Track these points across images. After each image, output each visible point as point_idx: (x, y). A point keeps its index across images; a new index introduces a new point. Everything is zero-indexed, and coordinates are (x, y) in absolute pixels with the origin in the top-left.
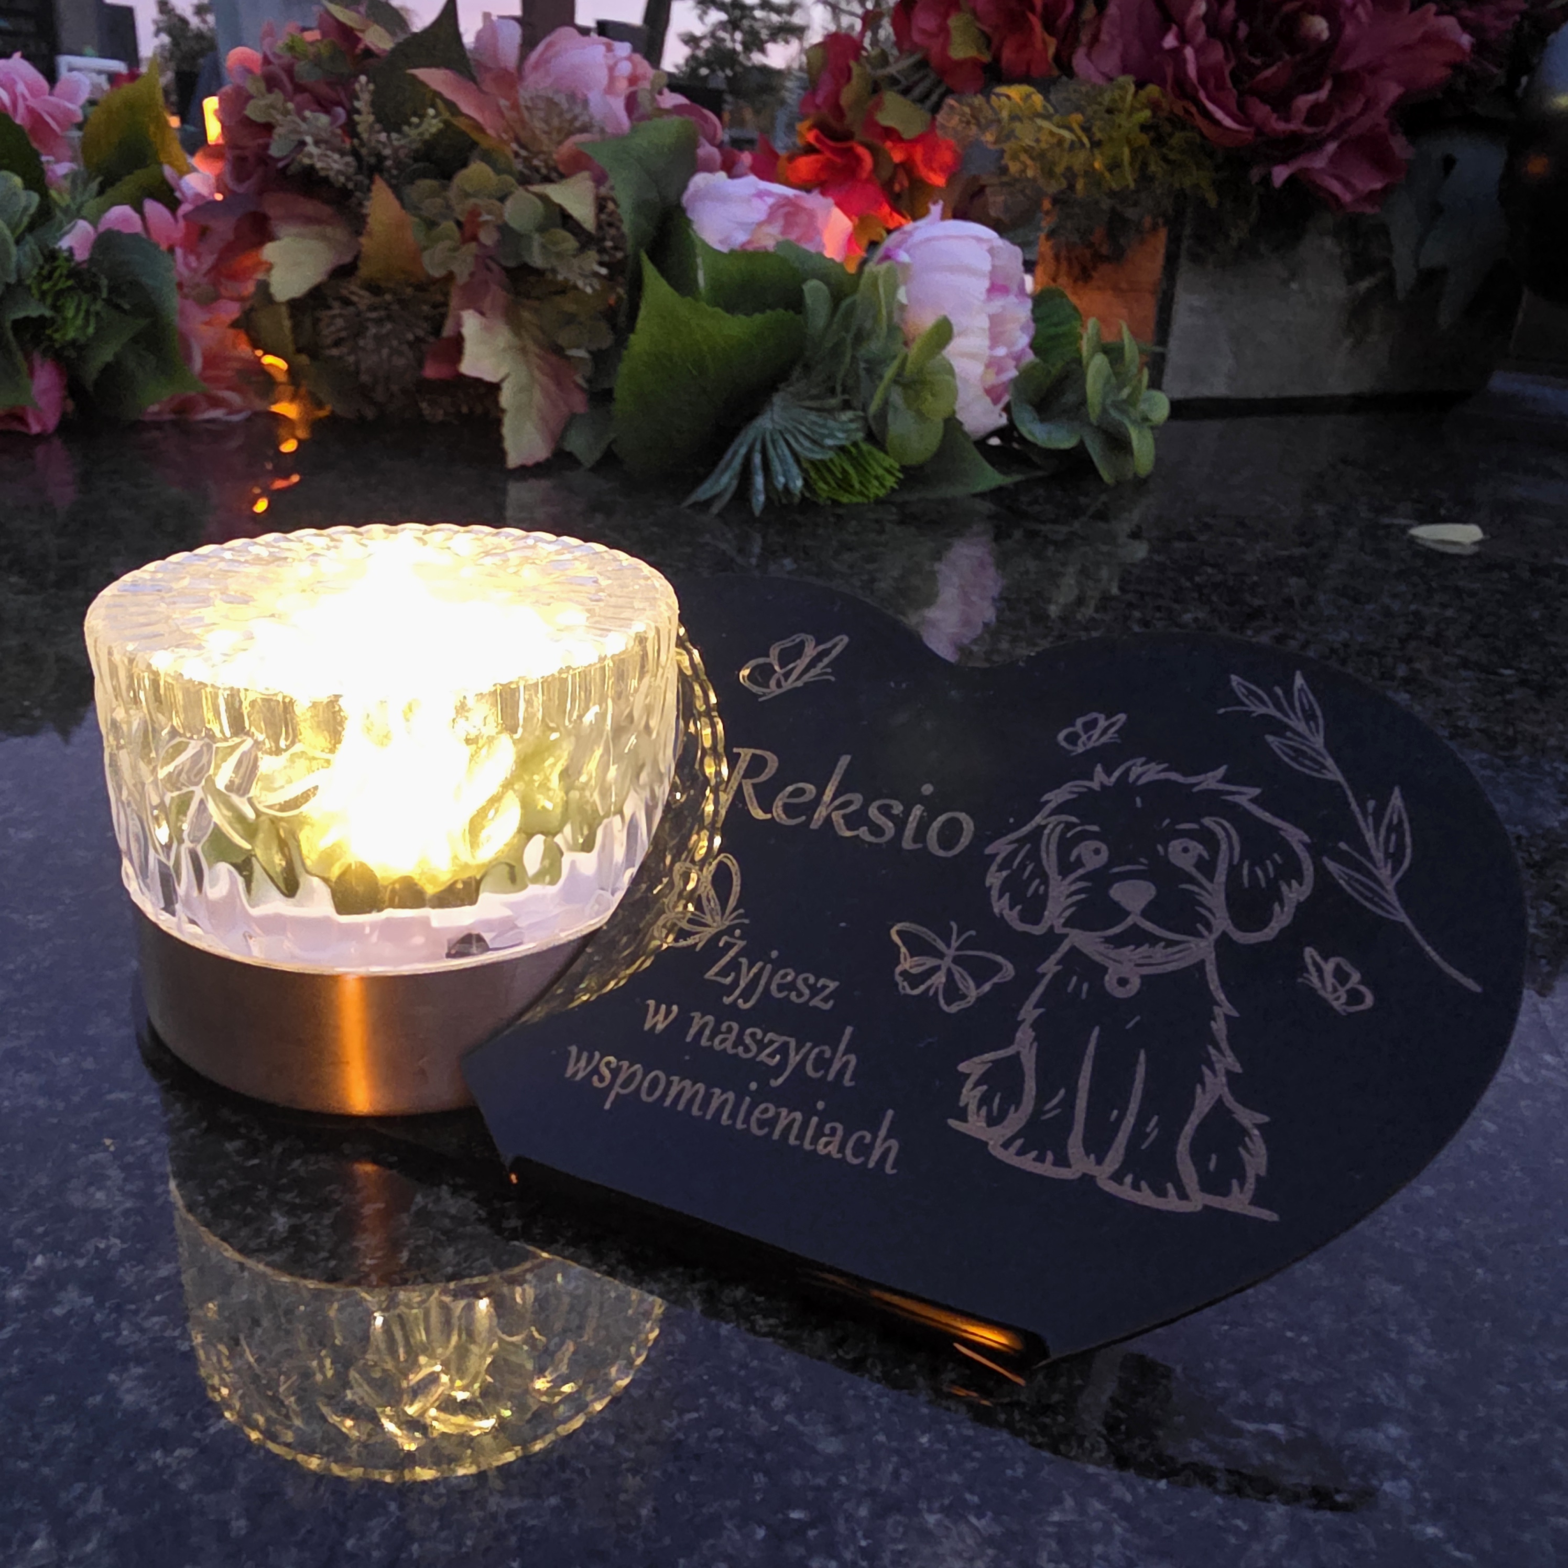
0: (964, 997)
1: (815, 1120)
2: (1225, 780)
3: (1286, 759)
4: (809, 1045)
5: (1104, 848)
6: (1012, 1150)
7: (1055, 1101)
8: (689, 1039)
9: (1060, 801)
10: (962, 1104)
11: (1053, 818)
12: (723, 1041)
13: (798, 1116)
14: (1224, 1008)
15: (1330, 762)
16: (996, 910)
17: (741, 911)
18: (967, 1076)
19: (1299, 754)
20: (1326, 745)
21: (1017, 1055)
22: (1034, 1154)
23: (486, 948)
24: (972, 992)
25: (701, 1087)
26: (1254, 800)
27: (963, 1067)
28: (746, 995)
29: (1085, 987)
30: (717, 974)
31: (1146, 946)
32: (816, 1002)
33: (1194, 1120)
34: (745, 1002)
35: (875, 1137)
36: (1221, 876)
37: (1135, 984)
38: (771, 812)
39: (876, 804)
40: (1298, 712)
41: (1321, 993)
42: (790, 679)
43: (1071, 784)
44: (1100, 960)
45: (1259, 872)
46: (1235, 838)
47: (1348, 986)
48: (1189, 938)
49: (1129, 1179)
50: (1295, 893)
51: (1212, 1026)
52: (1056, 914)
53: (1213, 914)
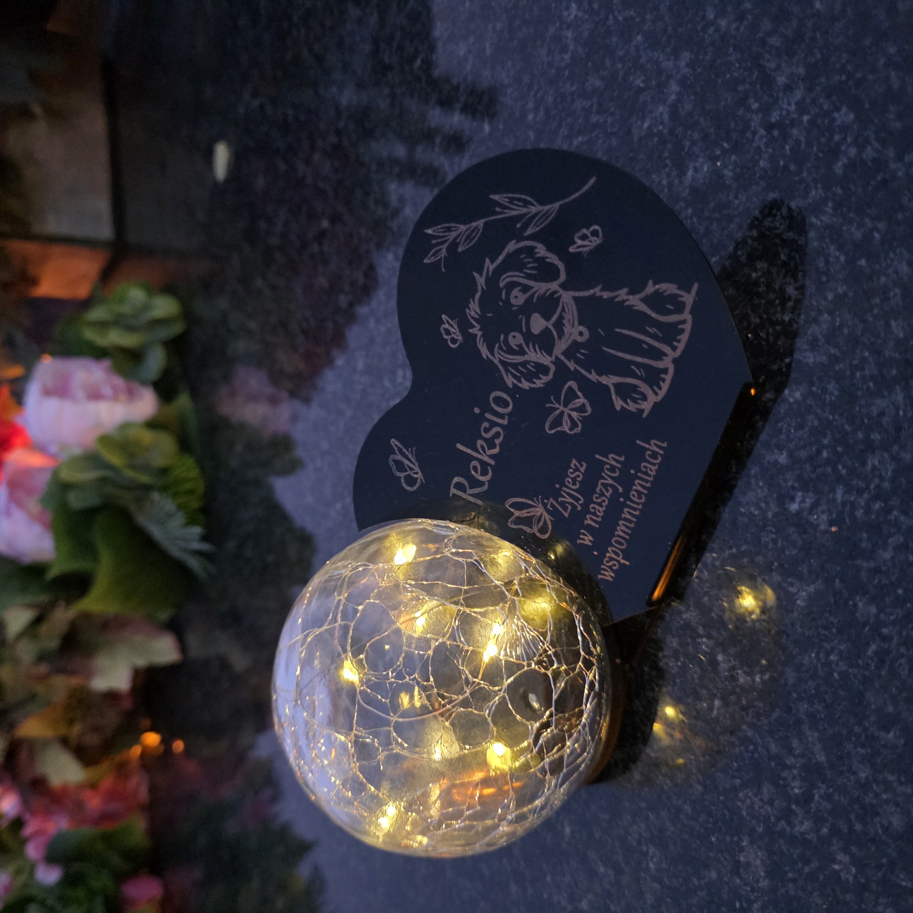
0: (584, 405)
1: (639, 474)
2: (481, 275)
3: (471, 244)
4: (603, 474)
5: (513, 334)
6: (658, 391)
7: (636, 370)
8: (597, 526)
9: (487, 351)
10: (636, 411)
11: (497, 355)
12: (599, 512)
13: (636, 481)
16: (541, 386)
17: (535, 499)
18: (622, 407)
19: (469, 237)
20: (465, 224)
21: (614, 384)
22: (661, 383)
24: (581, 400)
25: (621, 522)
26: (492, 262)
27: (618, 408)
28: (577, 500)
29: (582, 351)
30: (566, 512)
31: (564, 321)
32: (582, 469)
33: (650, 311)
34: (580, 500)
35: (648, 449)
36: (531, 283)
37: (581, 328)
38: (484, 482)
39: (483, 434)
40: (447, 234)
41: (592, 247)
42: (414, 468)
43: (478, 345)
44: (570, 341)
45: (530, 265)
46: (511, 274)
47: (589, 235)
48: (561, 302)
49: (675, 344)
50: (541, 251)
51: (605, 297)
52: (545, 360)
53: (550, 289)
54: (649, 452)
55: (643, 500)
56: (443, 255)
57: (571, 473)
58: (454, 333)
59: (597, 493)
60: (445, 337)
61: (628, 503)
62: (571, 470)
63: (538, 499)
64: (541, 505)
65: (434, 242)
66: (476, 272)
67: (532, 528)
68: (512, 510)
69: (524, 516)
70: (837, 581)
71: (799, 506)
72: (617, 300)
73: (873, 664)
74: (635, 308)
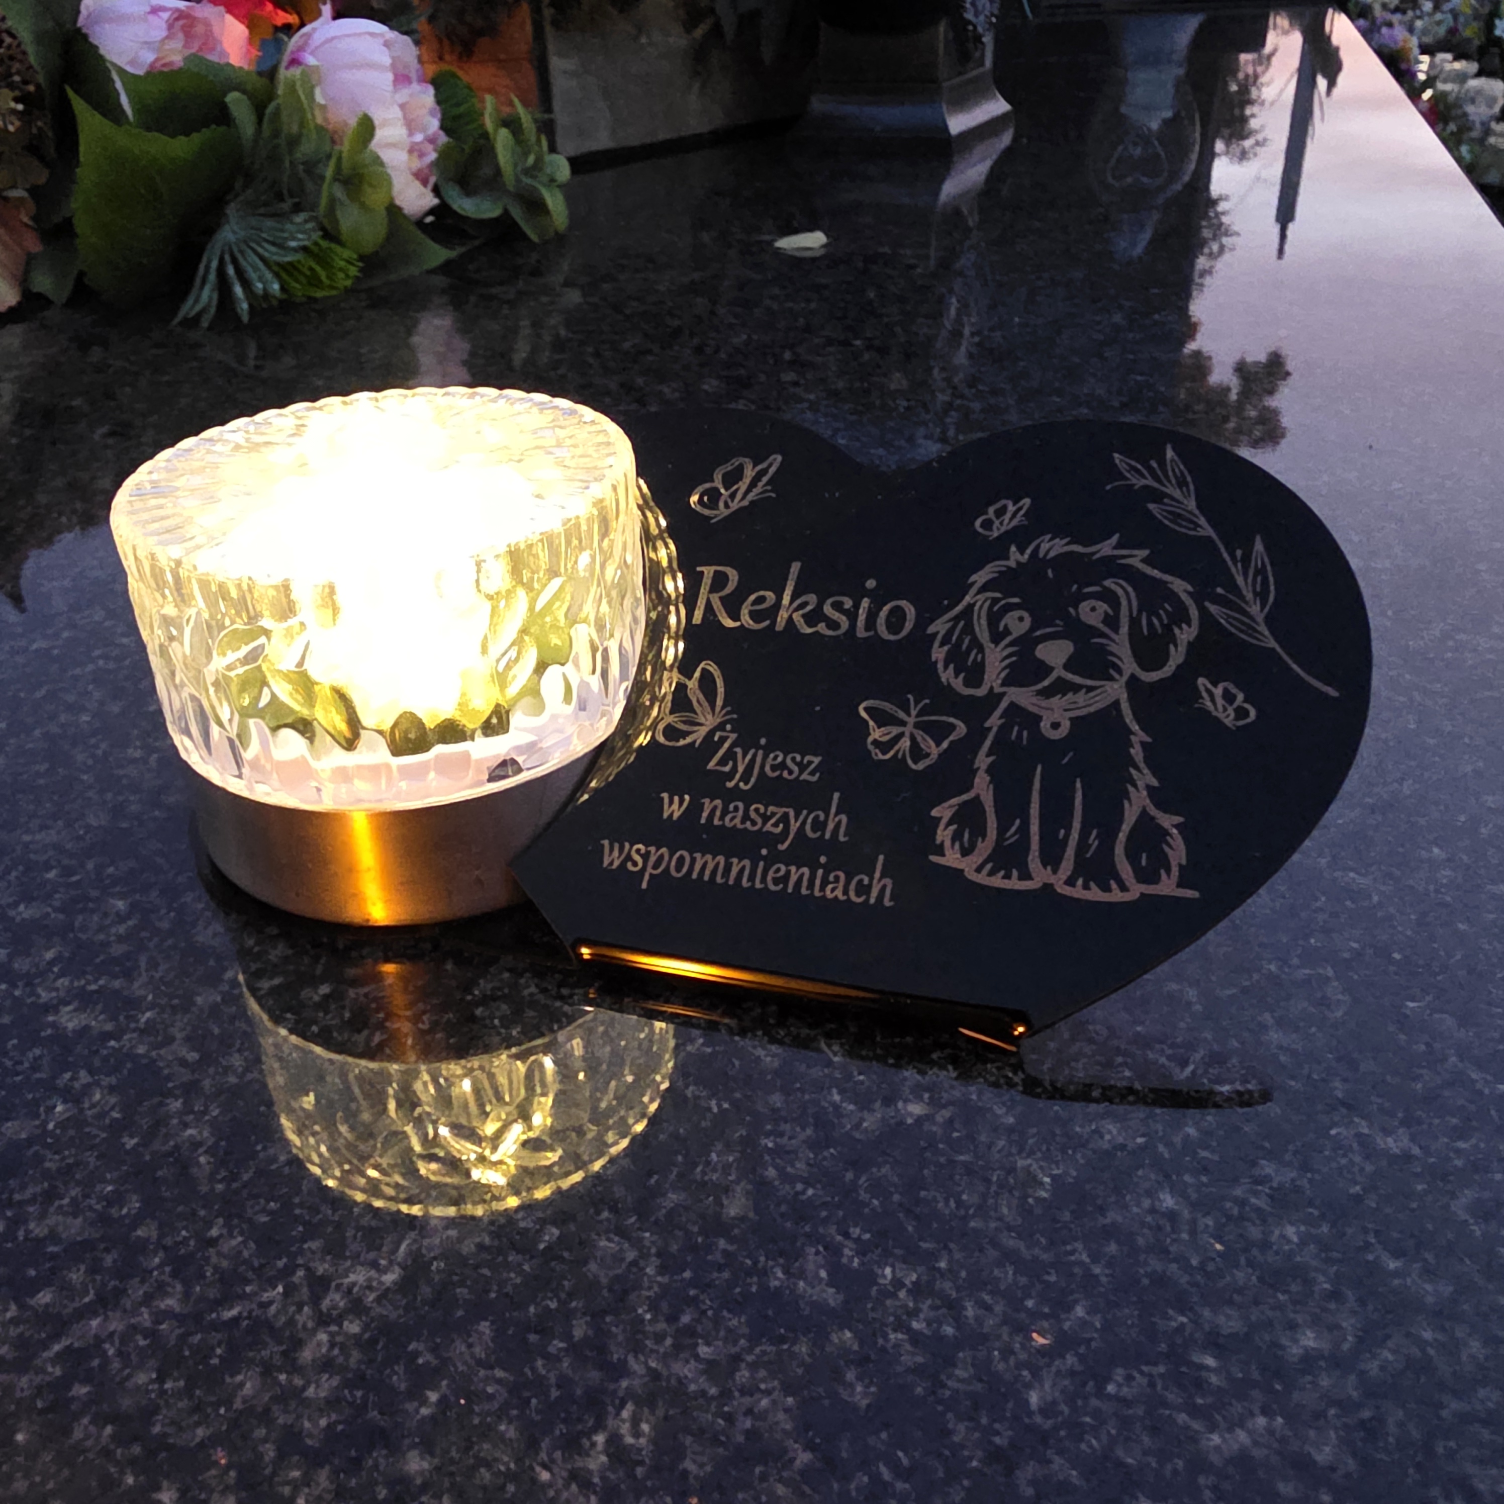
0: (928, 755)
1: (820, 872)
2: (1119, 546)
3: (1166, 522)
4: (805, 812)
5: (1026, 615)
6: (984, 873)
7: (1013, 829)
8: (703, 821)
9: (983, 580)
10: (938, 842)
11: (980, 596)
13: (805, 870)
14: (1139, 736)
15: (1202, 521)
16: (944, 680)
17: (729, 708)
18: (940, 819)
19: (1176, 517)
20: (1199, 507)
21: (977, 797)
22: (1002, 873)
23: (519, 770)
24: (934, 750)
25: (721, 859)
26: (1143, 561)
27: (934, 813)
29: (1025, 733)
30: (718, 764)
31: (1070, 695)
32: (805, 776)
33: (1126, 828)
36: (1124, 629)
37: (1066, 725)
38: (739, 620)
39: (829, 601)
40: (1173, 481)
41: (1214, 714)
42: (737, 500)
43: (992, 564)
44: (1035, 710)
46: (1131, 593)
47: (1235, 705)
48: (1105, 683)
49: (1080, 882)
50: (1186, 635)
51: (1132, 750)
52: (993, 676)
53: (1122, 660)
54: (866, 881)
55: (772, 887)
56: (1134, 481)
57: (793, 759)
58: (1002, 523)
59: (766, 810)
60: (991, 510)
62: (798, 758)
63: (728, 713)
64: (719, 720)
65: (1154, 464)
67: (672, 712)
69: (691, 696)
72: (1133, 772)
74: (1126, 804)
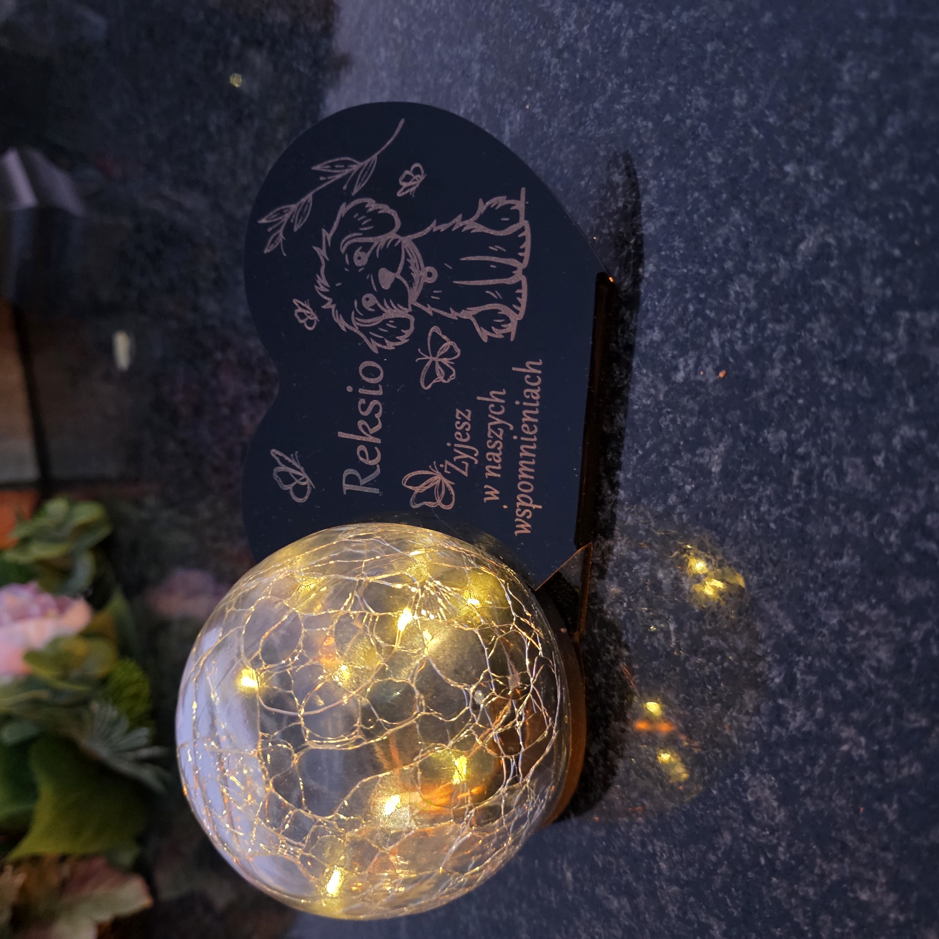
0: (451, 347)
1: (525, 404)
2: (321, 247)
3: (305, 220)
4: (490, 416)
5: (365, 296)
6: (519, 309)
7: (492, 294)
8: (499, 476)
9: (344, 323)
10: (503, 337)
11: (355, 325)
13: (524, 412)
15: (303, 200)
16: (406, 341)
17: (430, 467)
18: (489, 337)
19: (301, 214)
20: (294, 203)
21: (474, 316)
22: (519, 299)
24: (449, 343)
25: (521, 463)
26: (329, 231)
27: (485, 340)
28: (472, 452)
29: (435, 292)
30: (464, 470)
31: (411, 268)
32: (468, 418)
33: (487, 231)
34: (475, 452)
35: (526, 373)
36: (370, 239)
37: (430, 269)
38: (375, 466)
39: (362, 413)
40: (281, 218)
41: (417, 186)
42: (301, 474)
43: (335, 319)
44: (421, 287)
45: (365, 223)
46: (349, 236)
47: (412, 175)
48: (403, 248)
49: (520, 254)
50: (372, 205)
51: (442, 230)
52: (402, 313)
53: (389, 240)
54: (528, 376)
55: (536, 431)
56: (281, 240)
57: (459, 425)
58: (309, 315)
59: (490, 439)
60: (301, 321)
61: (522, 438)
62: (458, 422)
63: (433, 467)
64: (438, 472)
65: (270, 230)
66: (315, 246)
67: (435, 501)
68: (410, 487)
69: (424, 490)
70: (741, 425)
71: (684, 371)
72: (454, 229)
73: (802, 492)
74: (473, 231)
